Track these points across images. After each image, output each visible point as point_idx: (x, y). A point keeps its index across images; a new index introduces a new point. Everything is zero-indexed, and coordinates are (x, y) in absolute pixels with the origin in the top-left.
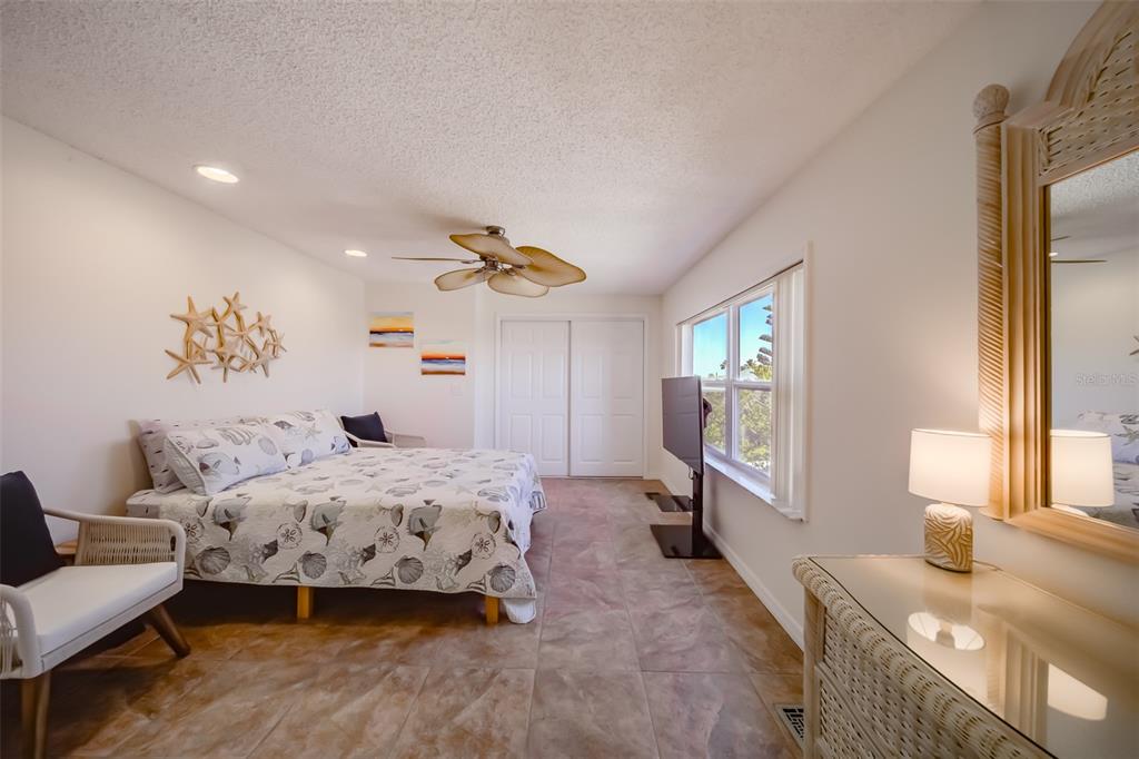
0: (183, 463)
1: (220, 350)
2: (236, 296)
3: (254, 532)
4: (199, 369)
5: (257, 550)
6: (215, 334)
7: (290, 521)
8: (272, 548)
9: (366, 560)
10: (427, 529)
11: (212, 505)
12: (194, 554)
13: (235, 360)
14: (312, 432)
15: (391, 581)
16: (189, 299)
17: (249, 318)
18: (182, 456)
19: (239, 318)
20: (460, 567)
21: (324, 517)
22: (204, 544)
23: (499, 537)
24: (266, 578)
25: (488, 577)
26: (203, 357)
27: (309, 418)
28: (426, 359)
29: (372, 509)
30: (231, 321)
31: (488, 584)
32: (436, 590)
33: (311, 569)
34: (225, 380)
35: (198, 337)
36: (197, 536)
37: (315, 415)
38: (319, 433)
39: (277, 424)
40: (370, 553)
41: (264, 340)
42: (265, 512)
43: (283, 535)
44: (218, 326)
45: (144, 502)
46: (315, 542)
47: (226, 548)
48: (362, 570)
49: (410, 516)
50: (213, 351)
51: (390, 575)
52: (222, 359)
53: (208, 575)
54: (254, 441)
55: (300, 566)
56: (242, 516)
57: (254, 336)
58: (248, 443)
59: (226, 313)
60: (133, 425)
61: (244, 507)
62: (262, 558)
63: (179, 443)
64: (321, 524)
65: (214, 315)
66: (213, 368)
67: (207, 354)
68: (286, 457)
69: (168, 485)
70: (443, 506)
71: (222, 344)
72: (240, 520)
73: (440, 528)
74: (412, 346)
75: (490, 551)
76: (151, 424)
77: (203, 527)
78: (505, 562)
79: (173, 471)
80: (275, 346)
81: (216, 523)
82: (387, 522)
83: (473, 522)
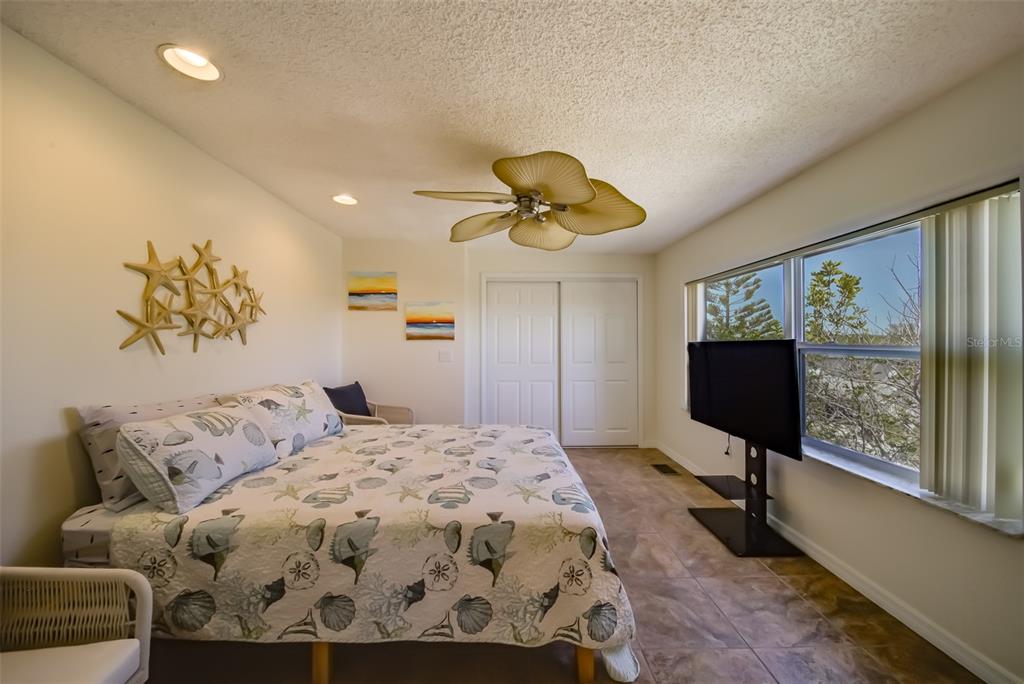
0: (145, 470)
1: (189, 311)
2: (208, 244)
3: (248, 568)
4: (163, 335)
5: (254, 592)
6: (183, 292)
7: (302, 550)
8: (277, 590)
9: (411, 602)
10: (496, 556)
11: (188, 527)
12: (164, 603)
13: (207, 323)
14: (303, 411)
15: (447, 631)
16: (149, 244)
17: (224, 273)
18: (143, 458)
19: (211, 272)
20: (546, 609)
21: (351, 543)
22: (178, 586)
23: (595, 563)
24: (269, 633)
25: (584, 623)
26: (168, 320)
27: (298, 394)
28: (410, 323)
29: (418, 529)
30: (202, 275)
31: (584, 632)
32: (512, 642)
33: (333, 618)
34: (195, 350)
35: (161, 294)
36: (166, 576)
37: (304, 390)
38: (311, 411)
39: (261, 403)
40: (417, 592)
41: (239, 300)
42: (264, 538)
43: (292, 571)
44: (187, 281)
45: (87, 527)
46: (339, 580)
47: (210, 591)
48: (406, 616)
49: (472, 538)
50: (180, 313)
51: (446, 623)
52: (191, 323)
53: (185, 632)
54: (238, 428)
55: (317, 614)
56: (232, 544)
57: (229, 293)
58: (231, 431)
59: (196, 266)
60: (72, 415)
61: (235, 531)
62: (262, 605)
63: (138, 440)
64: (347, 553)
65: (180, 265)
66: (179, 335)
67: (173, 316)
68: (275, 446)
69: (122, 498)
70: (516, 522)
71: (191, 305)
72: (228, 550)
73: (514, 553)
74: (395, 309)
75: (585, 585)
76: (98, 412)
77: (175, 563)
78: (605, 598)
79: (128, 479)
80: (253, 307)
81: (195, 556)
82: (439, 547)
83: (559, 544)
